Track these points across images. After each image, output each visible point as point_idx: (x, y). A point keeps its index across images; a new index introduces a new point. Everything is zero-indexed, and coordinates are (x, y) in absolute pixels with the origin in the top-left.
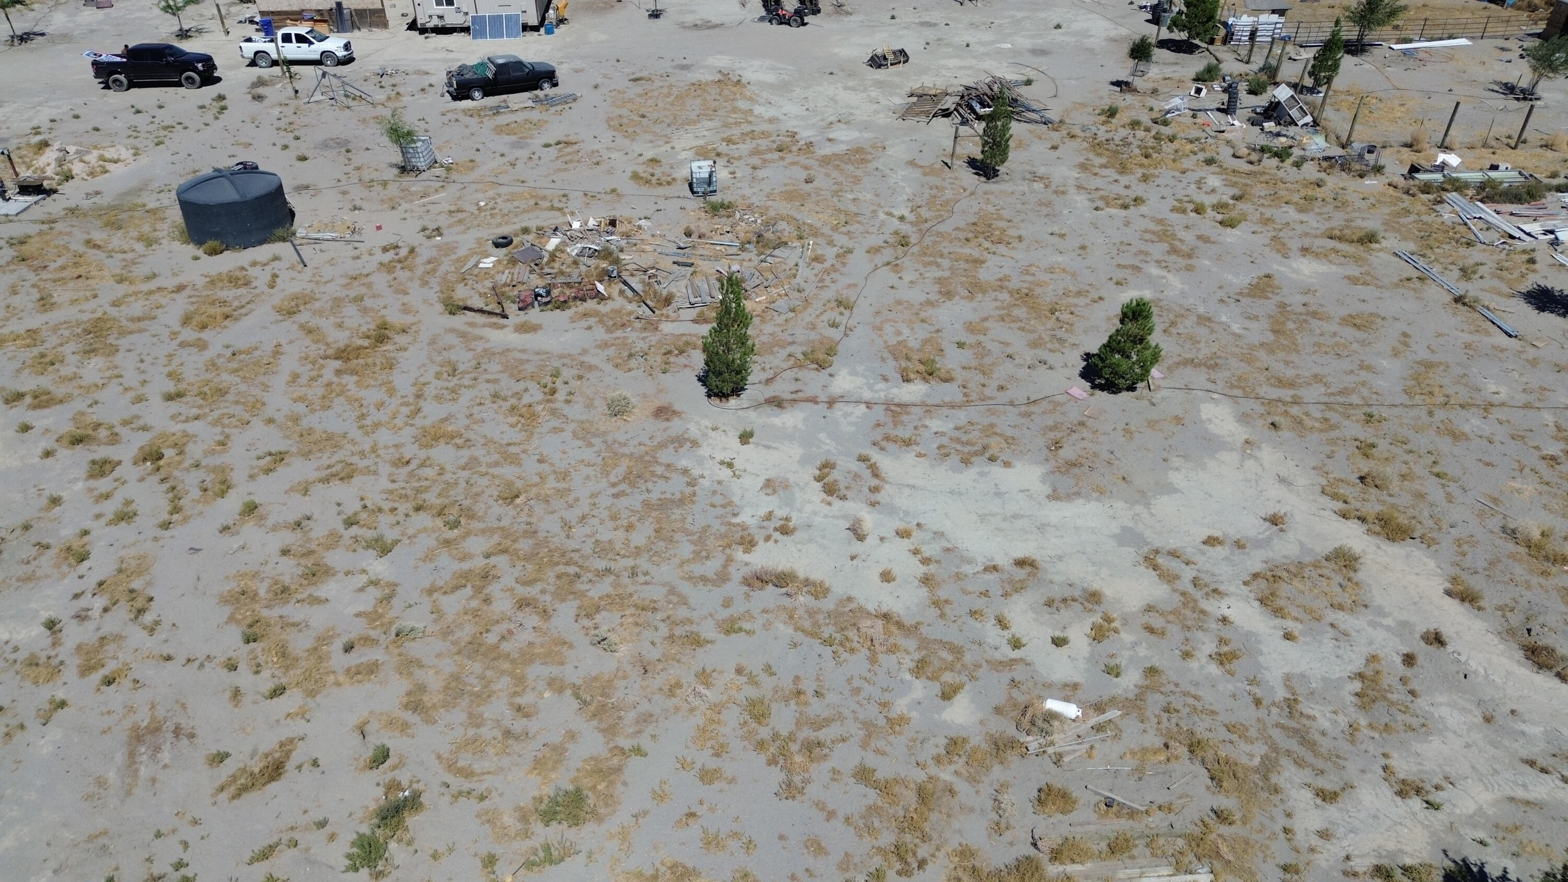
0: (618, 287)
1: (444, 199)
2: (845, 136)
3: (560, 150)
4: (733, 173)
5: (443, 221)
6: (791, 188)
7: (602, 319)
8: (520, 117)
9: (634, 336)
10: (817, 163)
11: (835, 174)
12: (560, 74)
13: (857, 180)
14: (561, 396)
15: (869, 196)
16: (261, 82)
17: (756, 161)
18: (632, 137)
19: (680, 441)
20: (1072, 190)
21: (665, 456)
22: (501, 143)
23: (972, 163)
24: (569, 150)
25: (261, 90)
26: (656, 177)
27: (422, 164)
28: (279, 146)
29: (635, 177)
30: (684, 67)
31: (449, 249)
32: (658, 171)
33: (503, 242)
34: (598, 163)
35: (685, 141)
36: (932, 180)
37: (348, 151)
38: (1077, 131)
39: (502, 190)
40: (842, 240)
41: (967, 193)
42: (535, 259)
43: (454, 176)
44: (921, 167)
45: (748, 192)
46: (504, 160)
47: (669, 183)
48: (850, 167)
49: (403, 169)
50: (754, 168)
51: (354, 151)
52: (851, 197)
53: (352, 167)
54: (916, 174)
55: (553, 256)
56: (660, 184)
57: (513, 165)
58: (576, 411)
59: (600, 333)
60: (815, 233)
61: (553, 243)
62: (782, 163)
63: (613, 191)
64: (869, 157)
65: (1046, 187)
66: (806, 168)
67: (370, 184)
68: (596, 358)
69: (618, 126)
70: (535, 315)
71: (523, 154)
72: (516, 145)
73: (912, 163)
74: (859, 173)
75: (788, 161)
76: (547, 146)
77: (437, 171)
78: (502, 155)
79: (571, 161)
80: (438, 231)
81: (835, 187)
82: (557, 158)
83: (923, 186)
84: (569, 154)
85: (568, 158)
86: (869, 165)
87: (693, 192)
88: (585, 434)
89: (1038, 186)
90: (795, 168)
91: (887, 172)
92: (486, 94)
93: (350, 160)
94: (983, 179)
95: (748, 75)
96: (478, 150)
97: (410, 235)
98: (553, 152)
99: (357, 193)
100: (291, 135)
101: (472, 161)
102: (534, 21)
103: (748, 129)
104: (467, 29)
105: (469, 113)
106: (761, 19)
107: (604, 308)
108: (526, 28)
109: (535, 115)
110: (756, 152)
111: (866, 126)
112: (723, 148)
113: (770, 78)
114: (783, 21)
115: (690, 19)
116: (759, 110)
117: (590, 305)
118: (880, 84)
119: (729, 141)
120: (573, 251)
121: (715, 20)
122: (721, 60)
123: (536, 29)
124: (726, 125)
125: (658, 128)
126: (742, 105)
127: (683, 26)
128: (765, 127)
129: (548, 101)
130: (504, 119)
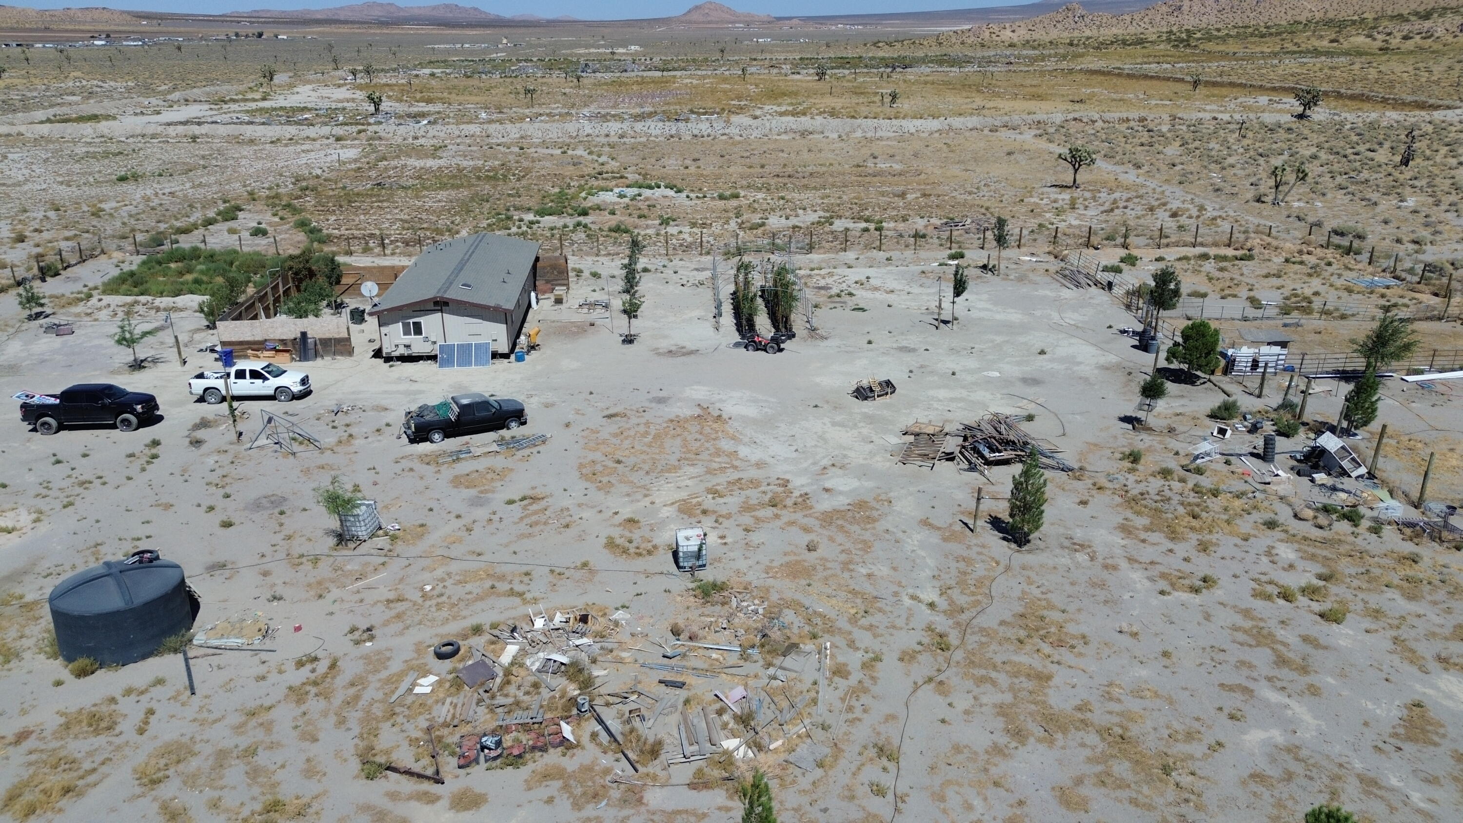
0: (588, 725)
1: (383, 581)
2: (841, 485)
3: (525, 508)
4: (723, 537)
5: (377, 616)
6: (792, 558)
7: (568, 783)
9: (611, 817)
10: (817, 522)
11: (840, 538)
12: (529, 411)
13: (867, 547)
16: (201, 425)
17: (747, 520)
18: (607, 488)
20: (1124, 564)
23: (996, 523)
24: (535, 507)
25: (201, 434)
26: (634, 544)
27: (362, 531)
28: (204, 508)
29: (611, 544)
30: (661, 401)
31: (379, 662)
32: (636, 535)
33: (447, 652)
34: (567, 526)
37: (282, 513)
38: (1102, 480)
39: (454, 567)
40: (865, 640)
41: (1001, 568)
42: (485, 681)
43: (399, 547)
44: (939, 529)
45: (742, 565)
46: (460, 523)
47: (650, 553)
48: (855, 528)
49: (341, 539)
50: (747, 530)
51: (288, 513)
52: (864, 571)
53: (281, 536)
55: (508, 674)
56: (640, 555)
57: (469, 530)
59: (564, 811)
60: (831, 628)
61: (509, 652)
62: (779, 523)
63: (585, 565)
64: (875, 514)
65: (1092, 559)
66: (806, 530)
67: (299, 561)
69: (591, 473)
70: (479, 776)
71: (481, 513)
72: (476, 502)
73: (925, 523)
74: (867, 536)
75: (785, 519)
76: (511, 502)
77: (381, 541)
78: (458, 517)
79: (537, 523)
80: (370, 632)
81: (843, 557)
82: (522, 519)
83: (946, 556)
84: (535, 513)
85: (534, 518)
86: (877, 524)
87: (679, 567)
90: (794, 529)
91: (900, 535)
92: (447, 435)
93: (281, 525)
94: (1014, 546)
95: (730, 409)
96: (431, 510)
97: (334, 640)
98: (517, 510)
99: (280, 575)
100: (222, 492)
101: (422, 525)
102: (504, 348)
103: (734, 476)
104: (433, 358)
105: (426, 460)
106: (737, 345)
107: (571, 763)
108: (495, 355)
109: (499, 462)
110: (746, 508)
111: (864, 472)
112: (709, 502)
113: (751, 411)
114: (760, 347)
115: (664, 345)
116: (744, 451)
117: (553, 757)
118: (870, 419)
119: (715, 492)
120: (534, 663)
121: (691, 346)
122: (700, 393)
123: (506, 356)
124: (710, 472)
125: (635, 477)
126: (726, 445)
127: (657, 352)
128: (753, 473)
129: (515, 444)
130: (464, 467)
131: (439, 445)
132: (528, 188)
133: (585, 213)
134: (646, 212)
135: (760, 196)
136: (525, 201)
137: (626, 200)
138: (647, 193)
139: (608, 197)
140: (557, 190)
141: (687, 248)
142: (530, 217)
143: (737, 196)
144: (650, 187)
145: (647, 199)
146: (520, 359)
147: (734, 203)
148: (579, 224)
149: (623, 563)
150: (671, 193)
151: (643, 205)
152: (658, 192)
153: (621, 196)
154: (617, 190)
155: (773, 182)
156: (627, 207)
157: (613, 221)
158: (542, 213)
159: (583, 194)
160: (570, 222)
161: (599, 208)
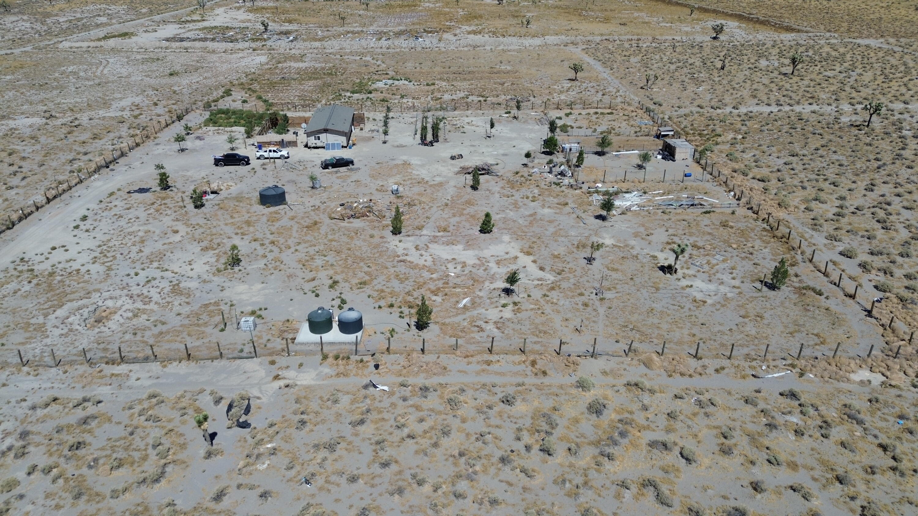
0: (371, 214)
1: (325, 195)
2: (438, 179)
3: (356, 183)
4: (404, 189)
5: (326, 200)
6: (420, 192)
7: (368, 221)
8: (344, 174)
9: (376, 224)
10: (428, 186)
11: (433, 189)
12: (355, 161)
13: (438, 191)
14: (359, 234)
15: (440, 194)
16: (264, 164)
18: (377, 179)
19: (385, 242)
20: (496, 193)
21: (382, 245)
22: (339, 181)
24: (358, 183)
25: (264, 167)
26: (383, 190)
27: (318, 186)
30: (392, 160)
31: (328, 207)
32: (383, 188)
33: (342, 205)
34: (366, 186)
35: (391, 180)
36: (460, 191)
37: (295, 183)
38: (505, 178)
39: (340, 193)
40: (431, 204)
42: (351, 209)
43: (327, 189)
44: (457, 187)
45: (408, 193)
47: (386, 191)
48: (437, 187)
49: (313, 188)
50: (410, 187)
51: (297, 183)
52: (436, 195)
53: (298, 187)
54: (455, 189)
55: (355, 208)
57: (343, 187)
58: (362, 237)
59: (368, 223)
60: (424, 203)
61: (355, 205)
63: (371, 193)
64: (443, 185)
65: (490, 192)
67: (304, 192)
68: (366, 228)
69: (372, 176)
70: (352, 220)
72: (343, 182)
73: (455, 186)
74: (439, 189)
75: (420, 186)
76: (352, 182)
77: (322, 188)
79: (359, 186)
80: (325, 202)
82: (355, 185)
83: (456, 192)
86: (443, 187)
87: (393, 193)
88: (364, 240)
89: (487, 192)
90: (422, 187)
91: (447, 188)
92: (333, 168)
93: (296, 185)
94: (473, 190)
95: (413, 162)
96: (332, 183)
97: (318, 203)
98: (354, 183)
99: (301, 194)
101: (331, 186)
102: (345, 145)
103: (410, 177)
104: (324, 147)
105: (329, 173)
106: (419, 144)
107: (368, 218)
108: (343, 147)
109: (348, 174)
110: (411, 183)
111: (445, 177)
112: (402, 182)
113: (419, 163)
114: (426, 145)
115: (396, 144)
116: (414, 172)
117: (365, 218)
118: (452, 165)
119: (404, 181)
120: (361, 206)
121: (404, 144)
122: (405, 158)
123: (346, 147)
124: (404, 176)
125: (384, 177)
126: (409, 171)
127: (393, 146)
128: (415, 177)
129: (352, 170)
130: (339, 175)
131: (331, 170)
132: (346, 79)
133: (370, 93)
134: (395, 92)
135: (444, 83)
136: (345, 86)
137: (388, 86)
138: (396, 82)
139: (380, 85)
140: (358, 81)
141: (409, 108)
142: (348, 94)
143: (434, 84)
144: (398, 80)
145: (396, 86)
146: (350, 148)
147: (432, 87)
148: (368, 98)
149: (379, 193)
150: (406, 82)
151: (394, 89)
152: (401, 82)
153: (386, 84)
154: (384, 81)
155: (451, 76)
156: (388, 89)
157: (381, 96)
158: (353, 92)
159: (370, 83)
160: (365, 96)
161: (376, 90)
